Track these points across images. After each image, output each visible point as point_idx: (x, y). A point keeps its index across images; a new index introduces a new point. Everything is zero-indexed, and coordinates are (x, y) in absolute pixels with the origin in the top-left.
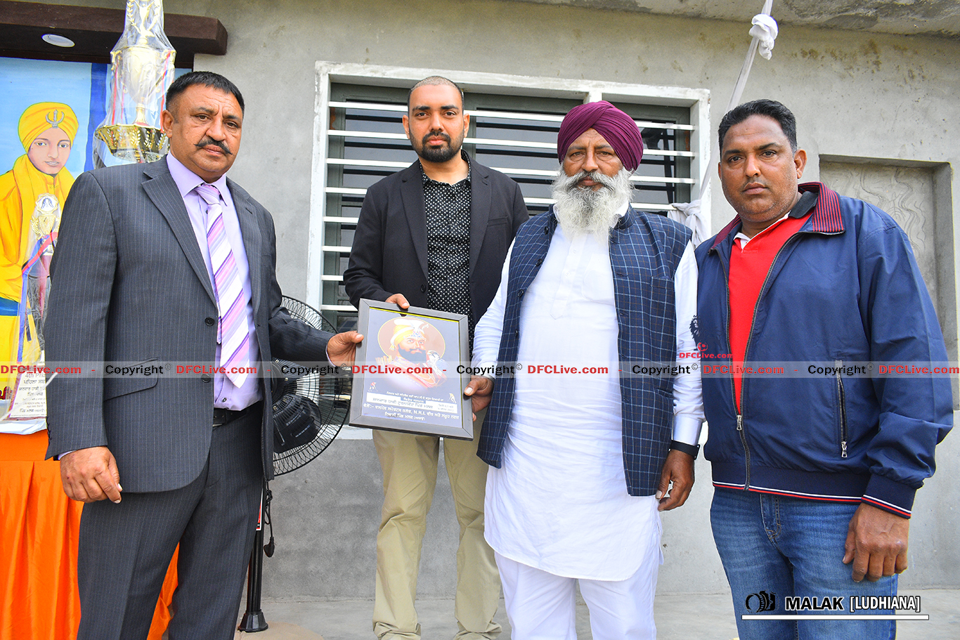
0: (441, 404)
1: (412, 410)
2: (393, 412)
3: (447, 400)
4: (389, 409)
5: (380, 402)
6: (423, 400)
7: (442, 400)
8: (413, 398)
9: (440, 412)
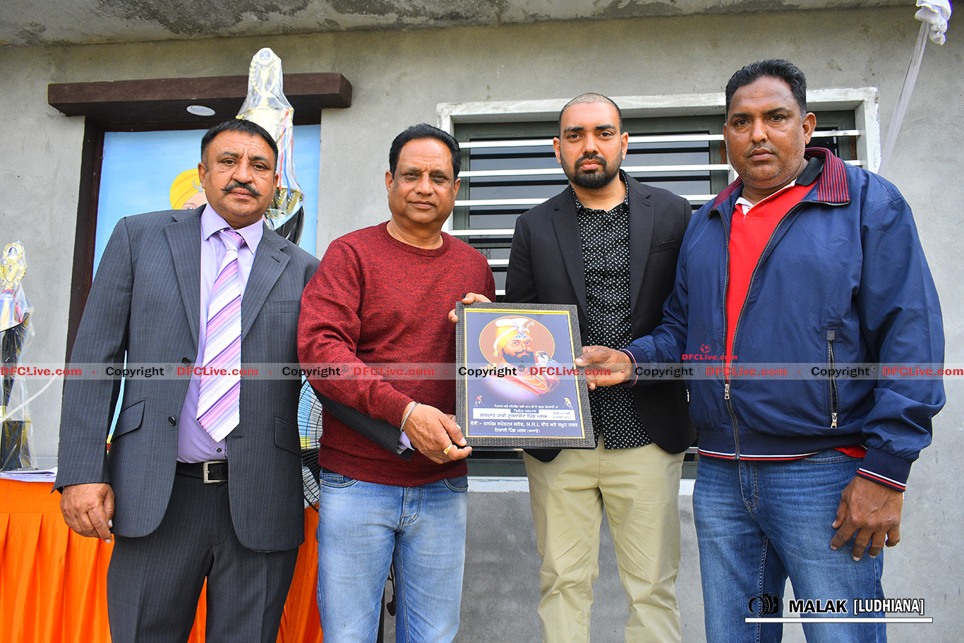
0: (556, 411)
1: (525, 422)
2: (503, 427)
3: (563, 406)
4: (499, 424)
5: (488, 418)
6: (534, 409)
7: (557, 407)
8: (524, 409)
9: (555, 421)
